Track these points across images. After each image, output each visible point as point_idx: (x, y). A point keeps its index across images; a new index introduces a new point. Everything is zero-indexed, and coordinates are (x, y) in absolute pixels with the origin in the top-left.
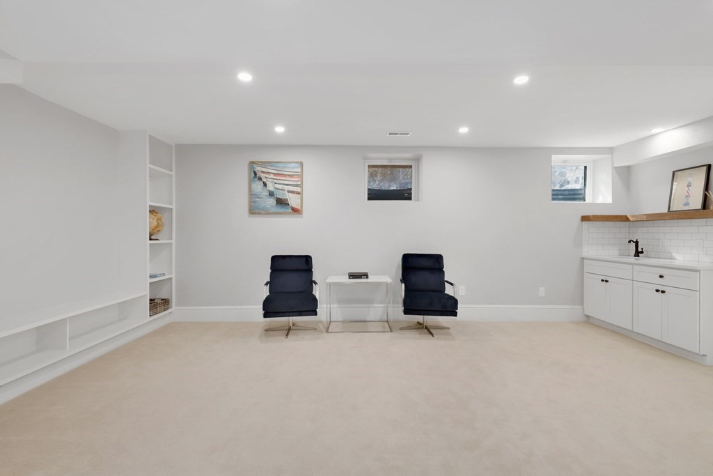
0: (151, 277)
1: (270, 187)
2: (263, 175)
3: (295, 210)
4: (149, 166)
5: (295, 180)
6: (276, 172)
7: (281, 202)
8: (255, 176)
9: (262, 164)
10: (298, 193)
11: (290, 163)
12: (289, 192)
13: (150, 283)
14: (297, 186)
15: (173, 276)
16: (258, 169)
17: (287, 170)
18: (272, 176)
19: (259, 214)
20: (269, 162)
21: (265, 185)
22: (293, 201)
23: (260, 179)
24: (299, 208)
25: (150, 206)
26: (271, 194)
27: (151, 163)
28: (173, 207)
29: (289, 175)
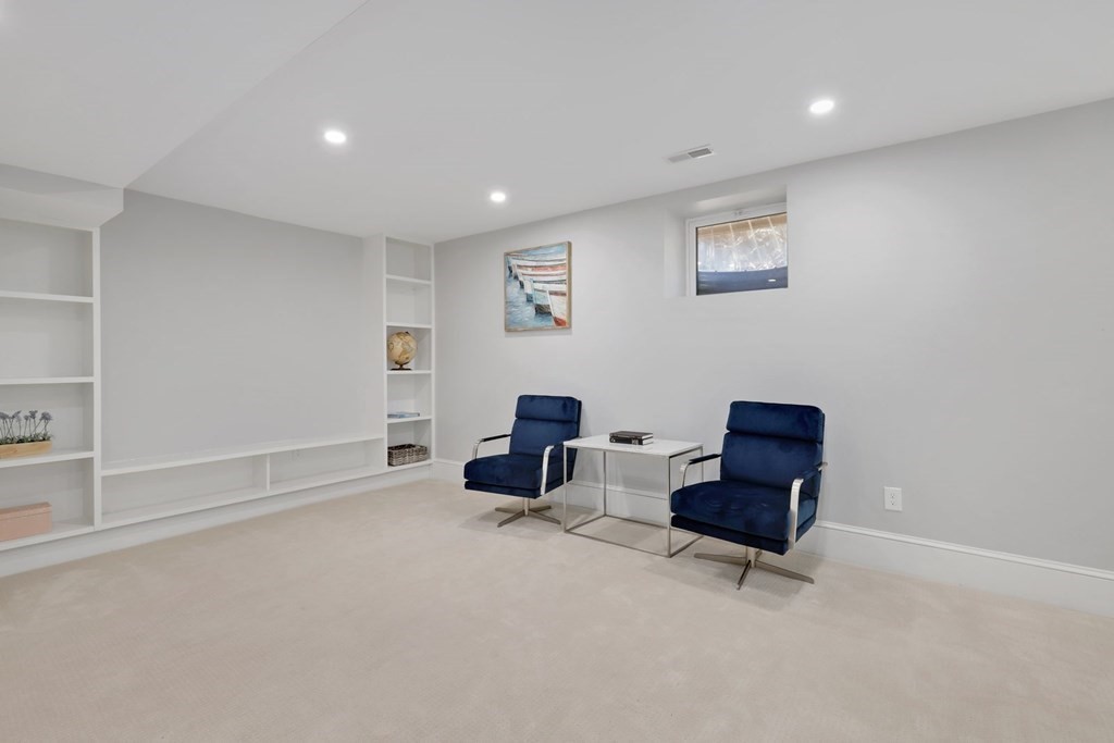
0: (390, 416)
1: (528, 290)
2: (519, 272)
3: (559, 322)
4: (386, 276)
5: (561, 273)
6: (534, 264)
7: (542, 311)
8: (512, 275)
9: (518, 254)
10: (564, 294)
11: (552, 246)
12: (551, 293)
13: (389, 425)
14: (561, 282)
15: (432, 417)
16: (514, 262)
17: (548, 258)
18: (530, 271)
19: (516, 331)
20: (527, 250)
21: (522, 285)
22: (558, 307)
23: (516, 277)
24: (564, 318)
25: (388, 327)
26: (529, 299)
27: (388, 273)
28: (433, 327)
29: (551, 267)
